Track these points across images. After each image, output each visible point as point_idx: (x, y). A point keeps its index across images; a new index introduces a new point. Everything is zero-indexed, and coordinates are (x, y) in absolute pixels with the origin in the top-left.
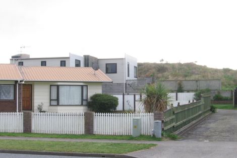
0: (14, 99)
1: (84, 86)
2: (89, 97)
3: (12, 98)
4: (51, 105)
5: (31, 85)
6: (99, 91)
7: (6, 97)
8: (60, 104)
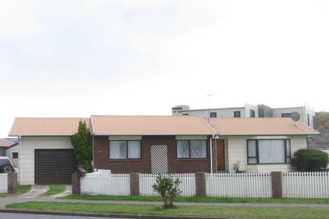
0: (207, 158)
1: (287, 140)
2: (292, 153)
3: (204, 156)
4: (248, 164)
5: (223, 140)
6: (302, 145)
7: (197, 154)
8: (260, 162)
